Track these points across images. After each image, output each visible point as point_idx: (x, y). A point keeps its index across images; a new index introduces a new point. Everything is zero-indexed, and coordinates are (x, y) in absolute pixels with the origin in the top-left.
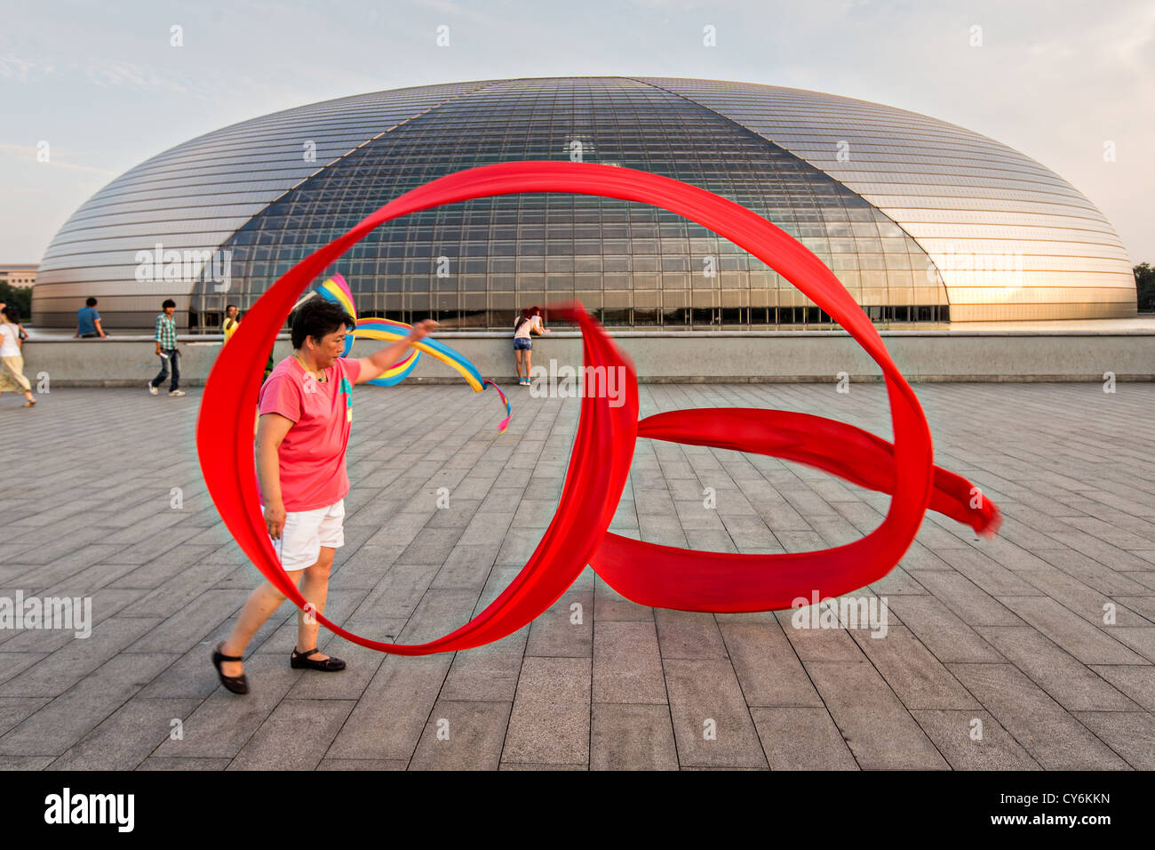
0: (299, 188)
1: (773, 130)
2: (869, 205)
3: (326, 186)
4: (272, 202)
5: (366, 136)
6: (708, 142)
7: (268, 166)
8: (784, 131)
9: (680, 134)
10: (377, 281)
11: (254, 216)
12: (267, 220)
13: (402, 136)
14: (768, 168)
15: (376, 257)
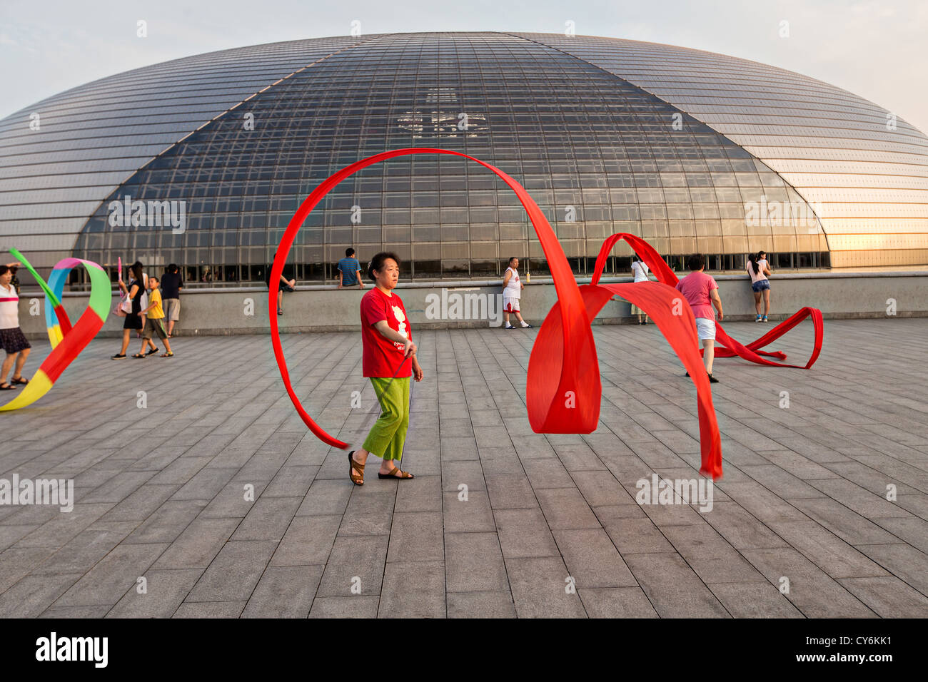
0: (186, 141)
1: (654, 84)
2: (751, 156)
3: (213, 140)
4: (157, 156)
5: (252, 90)
6: (593, 95)
7: (152, 120)
8: (664, 85)
9: (567, 88)
10: (269, 233)
11: (139, 170)
12: (153, 174)
13: (288, 89)
14: (652, 120)
15: (268, 210)
